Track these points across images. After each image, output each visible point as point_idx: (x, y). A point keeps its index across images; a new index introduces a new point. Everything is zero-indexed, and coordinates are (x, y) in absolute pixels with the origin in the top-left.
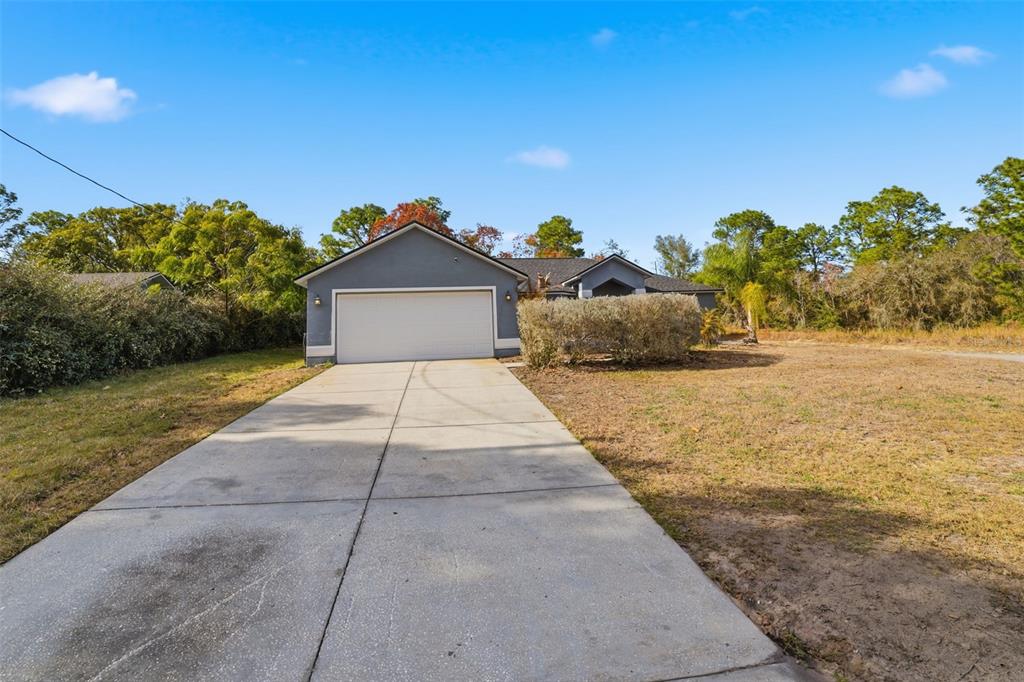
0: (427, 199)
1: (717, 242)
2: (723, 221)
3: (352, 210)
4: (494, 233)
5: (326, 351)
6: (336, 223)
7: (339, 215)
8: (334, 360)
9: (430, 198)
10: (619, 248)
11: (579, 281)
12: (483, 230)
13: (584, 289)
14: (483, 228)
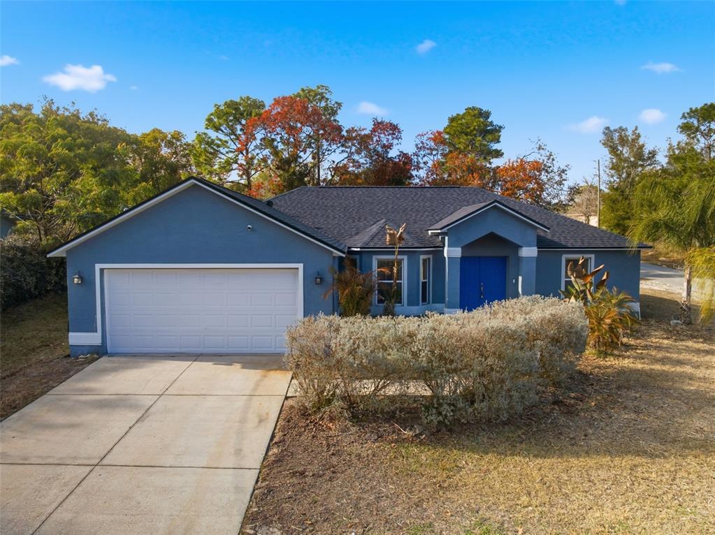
0: (314, 88)
1: (683, 138)
2: (693, 113)
3: (226, 104)
4: (394, 129)
5: (93, 339)
6: (210, 120)
7: (213, 110)
8: (99, 352)
9: (318, 87)
10: (548, 148)
11: (445, 234)
12: (379, 126)
13: (449, 246)
14: (379, 123)
